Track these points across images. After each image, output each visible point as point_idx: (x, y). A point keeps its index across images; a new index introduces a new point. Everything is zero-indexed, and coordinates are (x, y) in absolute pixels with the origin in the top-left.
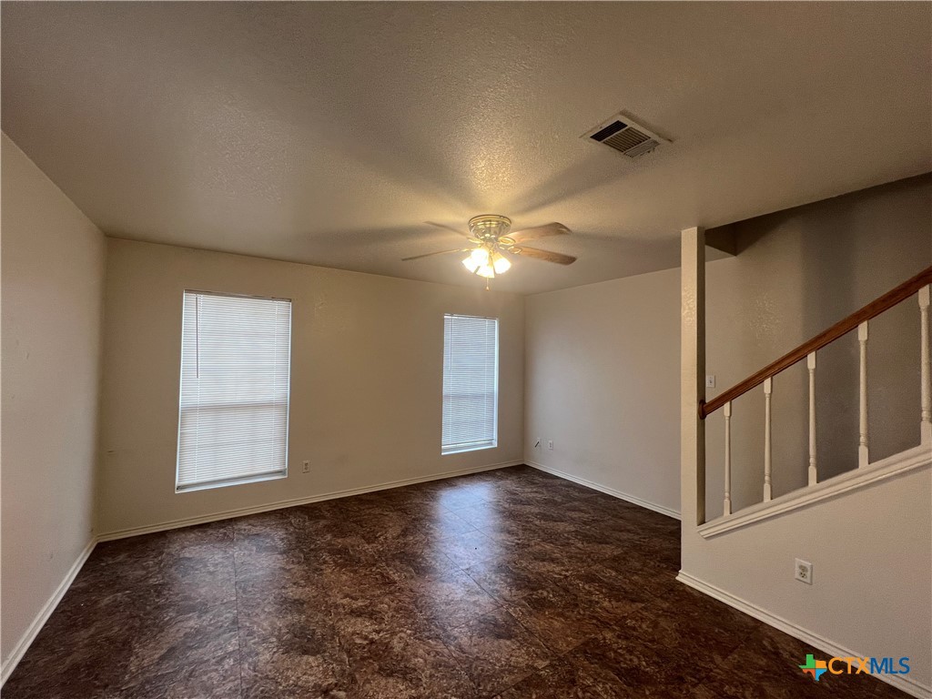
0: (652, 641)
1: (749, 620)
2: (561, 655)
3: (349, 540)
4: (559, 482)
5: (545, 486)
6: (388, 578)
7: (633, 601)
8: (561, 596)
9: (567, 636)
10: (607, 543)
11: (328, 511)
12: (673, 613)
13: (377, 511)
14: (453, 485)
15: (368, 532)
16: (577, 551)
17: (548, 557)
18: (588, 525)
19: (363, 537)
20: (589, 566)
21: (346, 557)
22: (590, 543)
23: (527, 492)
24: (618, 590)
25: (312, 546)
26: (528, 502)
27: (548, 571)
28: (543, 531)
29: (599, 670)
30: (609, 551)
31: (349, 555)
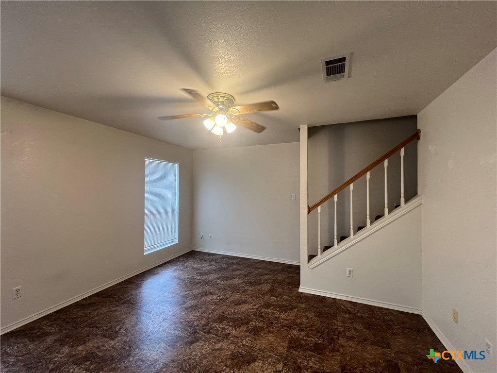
0: (312, 326)
1: (331, 300)
2: (285, 355)
3: (90, 345)
4: (218, 257)
5: (212, 260)
6: (148, 360)
7: (292, 309)
8: (262, 321)
9: (280, 343)
10: (262, 284)
11: (51, 326)
12: (308, 308)
13: (105, 310)
14: (156, 274)
15: (106, 330)
16: (252, 292)
17: (241, 301)
18: (247, 276)
19: (104, 336)
20: (263, 299)
21: (97, 360)
22: (254, 286)
23: (205, 267)
24: (282, 307)
25: (51, 366)
26: (209, 273)
27: (247, 310)
28: (229, 287)
29: (305, 354)
30: (266, 287)
31: (100, 357)
